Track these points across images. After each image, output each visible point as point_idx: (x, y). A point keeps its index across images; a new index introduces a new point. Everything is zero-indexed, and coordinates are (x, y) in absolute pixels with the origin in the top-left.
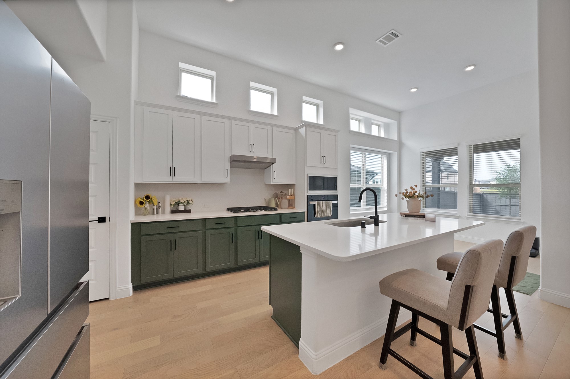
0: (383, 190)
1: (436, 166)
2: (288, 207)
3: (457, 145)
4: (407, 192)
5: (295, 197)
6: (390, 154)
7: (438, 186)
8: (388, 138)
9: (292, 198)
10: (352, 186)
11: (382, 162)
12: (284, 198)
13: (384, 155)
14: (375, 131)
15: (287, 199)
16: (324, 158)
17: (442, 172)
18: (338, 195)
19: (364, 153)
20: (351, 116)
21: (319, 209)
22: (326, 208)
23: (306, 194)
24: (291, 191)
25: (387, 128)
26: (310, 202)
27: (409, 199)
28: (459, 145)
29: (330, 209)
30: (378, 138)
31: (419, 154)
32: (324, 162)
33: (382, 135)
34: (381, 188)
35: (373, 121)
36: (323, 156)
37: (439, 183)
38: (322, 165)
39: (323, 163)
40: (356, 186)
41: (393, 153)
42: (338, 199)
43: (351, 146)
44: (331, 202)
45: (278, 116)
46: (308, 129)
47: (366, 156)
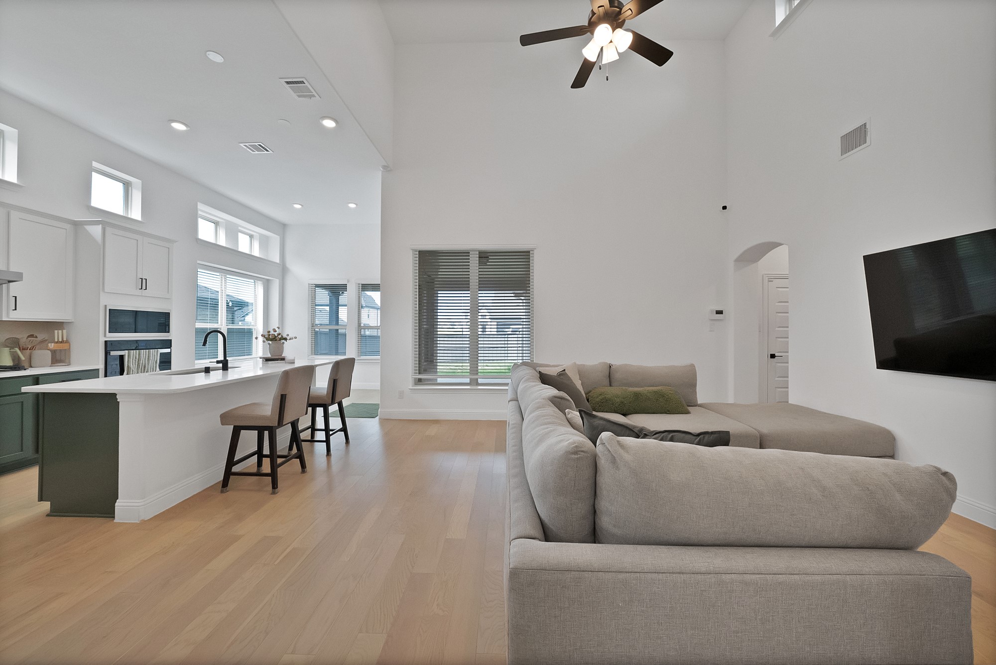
0: (257, 332)
1: (334, 301)
2: (52, 364)
3: (347, 281)
4: (270, 335)
5: (70, 345)
6: (268, 280)
7: (336, 327)
8: (265, 258)
9: (65, 346)
10: (199, 325)
11: (255, 291)
12: (37, 347)
13: (259, 282)
14: (244, 245)
15: (49, 350)
16: (144, 281)
17: (362, 307)
18: (171, 340)
19: (224, 276)
20: (200, 212)
21: (131, 363)
22: (148, 361)
23: (102, 340)
24: (58, 334)
25: (264, 243)
26: (111, 352)
27: (271, 342)
28: (348, 282)
29: (156, 362)
30: (250, 256)
31: (308, 287)
32: (144, 287)
33: (256, 253)
34: (253, 330)
35: (240, 228)
36: (142, 279)
37: (337, 323)
38: (139, 292)
39: (141, 289)
40: (207, 325)
41: (273, 280)
42: (171, 347)
43: (198, 262)
44: (157, 351)
45: (22, 186)
46: (109, 230)
47: (227, 281)
